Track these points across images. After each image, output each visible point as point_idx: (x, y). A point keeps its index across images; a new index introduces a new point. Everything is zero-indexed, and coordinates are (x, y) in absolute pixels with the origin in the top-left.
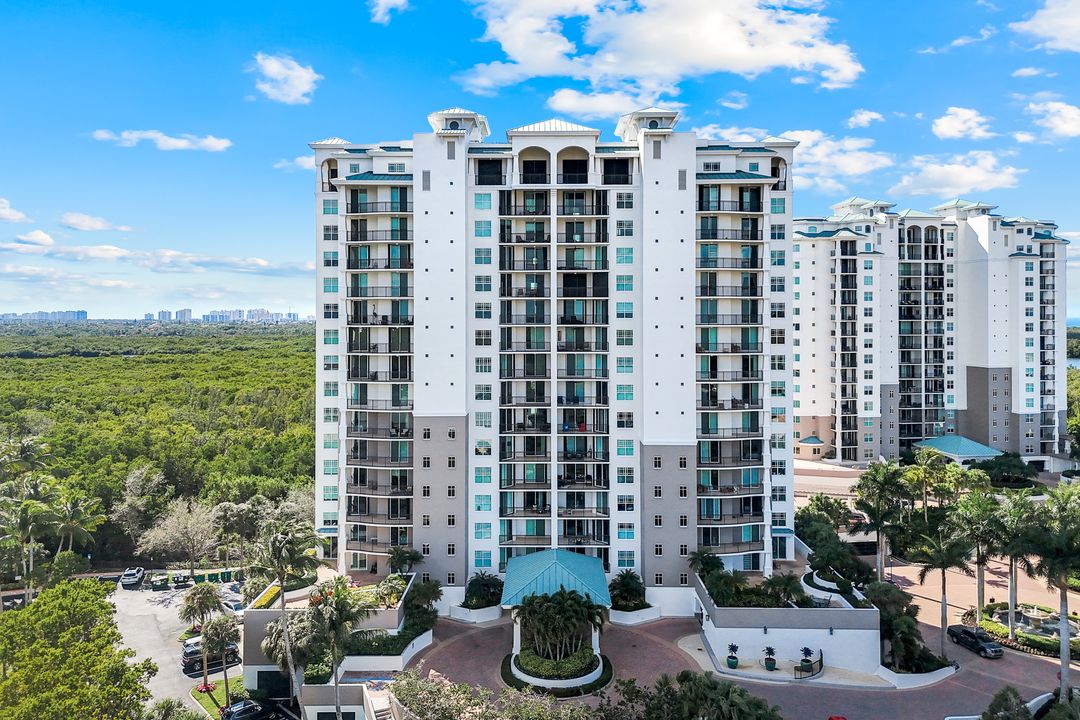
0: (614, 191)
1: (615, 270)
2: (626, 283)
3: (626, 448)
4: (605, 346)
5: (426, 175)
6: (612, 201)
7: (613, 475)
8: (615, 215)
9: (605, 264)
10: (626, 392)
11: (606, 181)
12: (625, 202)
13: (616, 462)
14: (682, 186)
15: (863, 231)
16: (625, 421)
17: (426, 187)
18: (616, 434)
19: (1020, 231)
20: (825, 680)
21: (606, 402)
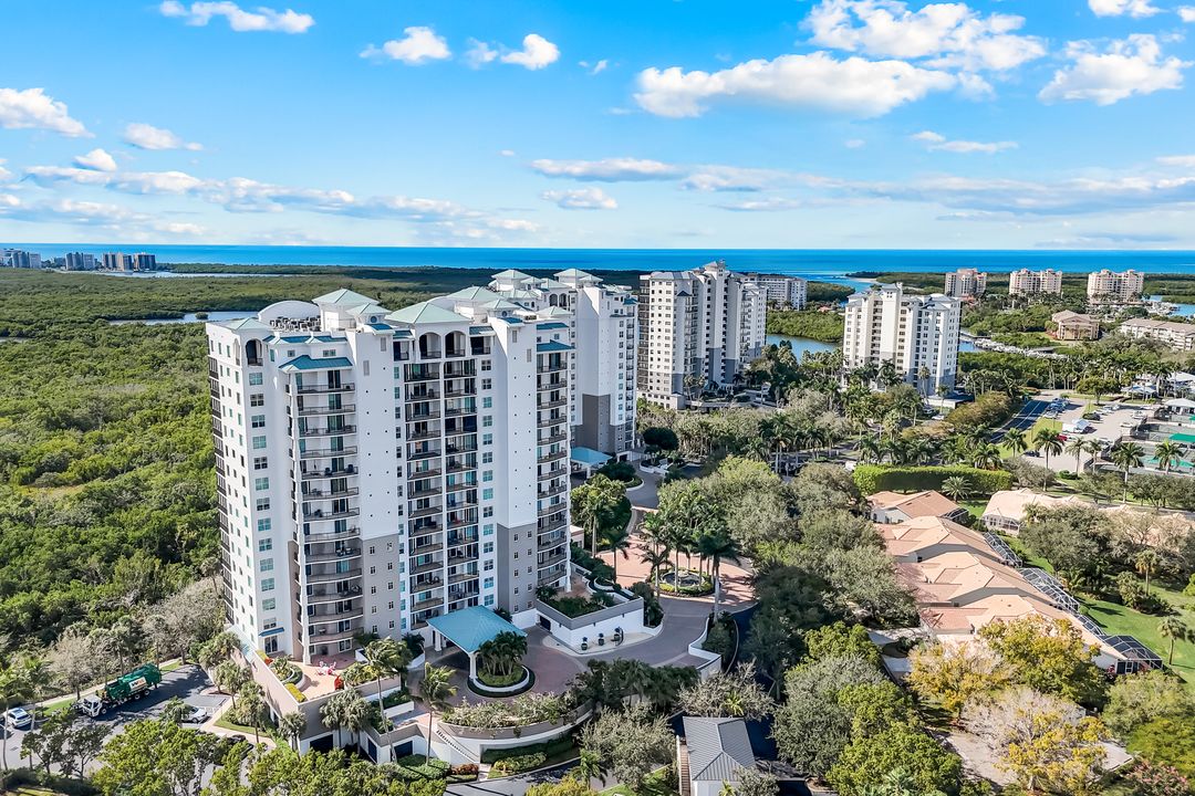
0: (479, 359)
1: (481, 413)
2: (488, 421)
3: (488, 531)
4: (474, 465)
5: (366, 364)
6: (478, 366)
7: (481, 549)
8: (480, 376)
9: (473, 409)
10: (488, 493)
11: (474, 352)
12: (487, 367)
13: (483, 540)
14: (529, 360)
15: (530, 307)
16: (489, 513)
17: (367, 373)
18: (483, 522)
19: (617, 299)
20: (626, 643)
21: (475, 501)
